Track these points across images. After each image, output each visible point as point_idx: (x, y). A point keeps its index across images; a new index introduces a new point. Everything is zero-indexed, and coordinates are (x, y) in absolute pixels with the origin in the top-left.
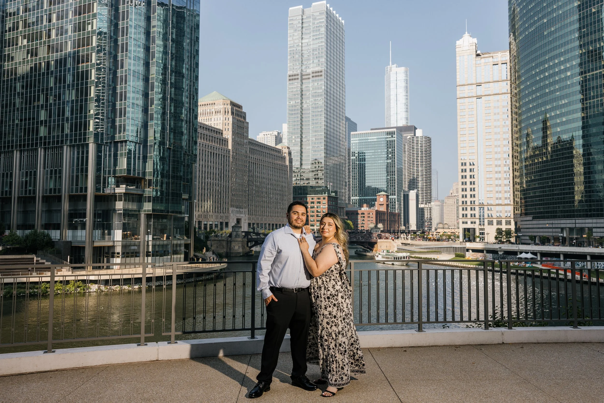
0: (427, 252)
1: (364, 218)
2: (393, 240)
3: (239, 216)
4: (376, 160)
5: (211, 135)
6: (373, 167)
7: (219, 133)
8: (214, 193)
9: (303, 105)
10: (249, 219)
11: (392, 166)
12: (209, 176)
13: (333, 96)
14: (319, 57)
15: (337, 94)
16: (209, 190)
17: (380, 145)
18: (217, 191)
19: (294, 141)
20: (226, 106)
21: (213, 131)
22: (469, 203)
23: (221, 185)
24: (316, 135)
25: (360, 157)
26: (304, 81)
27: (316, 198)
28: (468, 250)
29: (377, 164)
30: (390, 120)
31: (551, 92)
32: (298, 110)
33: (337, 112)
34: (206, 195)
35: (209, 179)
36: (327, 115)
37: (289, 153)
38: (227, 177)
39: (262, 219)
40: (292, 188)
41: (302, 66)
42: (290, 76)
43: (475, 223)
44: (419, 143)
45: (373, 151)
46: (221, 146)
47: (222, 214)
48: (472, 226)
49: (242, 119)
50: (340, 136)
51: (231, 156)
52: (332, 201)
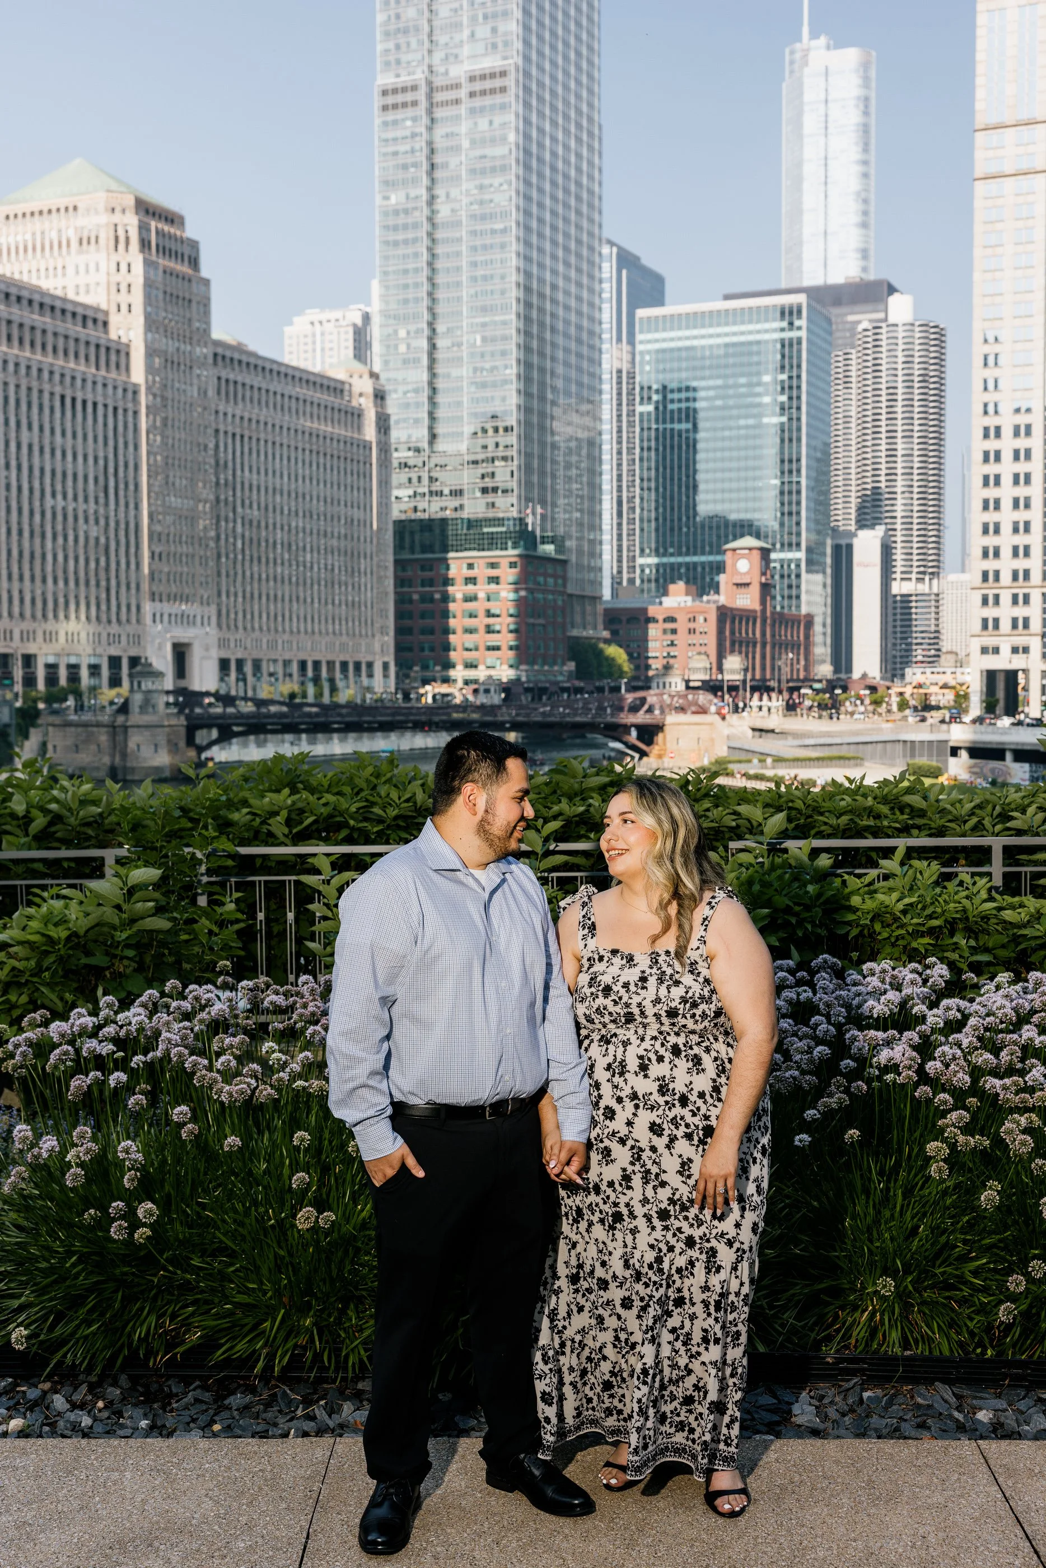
0: (818, 759)
1: (673, 637)
2: (724, 718)
3: (183, 634)
4: (731, 418)
5: (61, 330)
6: (719, 444)
7: (95, 321)
8: (81, 551)
9: (436, 207)
10: (223, 643)
11: (791, 440)
12: (59, 487)
13: (554, 169)
14: (495, 16)
15: (566, 162)
16: (60, 540)
17: (745, 359)
18: (92, 542)
19: (402, 348)
20: (117, 218)
21: (69, 316)
22: (1006, 578)
23: (107, 518)
24: (484, 325)
25: (670, 407)
26: (439, 113)
27: (482, 562)
28: (954, 751)
29: (734, 433)
30: (799, 258)
32: (416, 226)
33: (567, 235)
34: (49, 557)
35: (59, 497)
36: (527, 244)
37: (376, 396)
38: (131, 487)
39: (272, 645)
40: (391, 527)
41: (430, 52)
42: (385, 93)
43: (1026, 650)
44: (901, 347)
45: (719, 382)
46: (103, 372)
47: (114, 628)
48: (1017, 662)
49: (185, 269)
50: (579, 328)
51: (143, 411)
52: (546, 575)
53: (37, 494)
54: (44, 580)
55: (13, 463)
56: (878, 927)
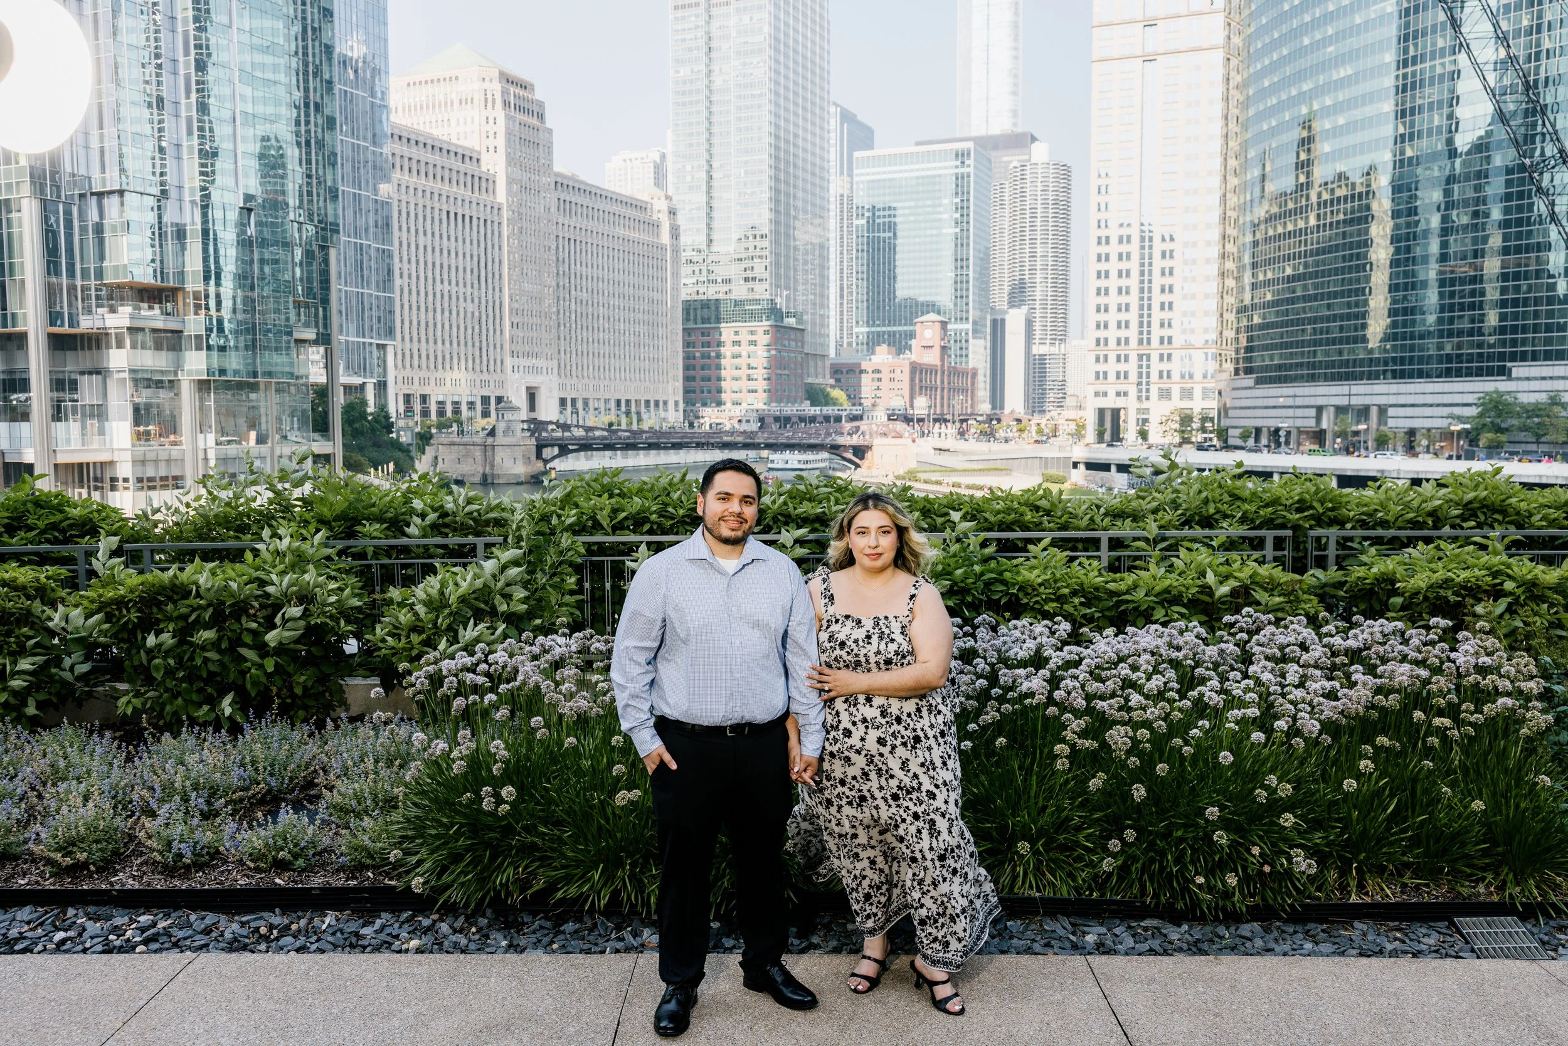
0: (979, 470)
1: (878, 383)
2: (914, 441)
3: (533, 380)
4: (920, 229)
5: (447, 165)
6: (912, 248)
7: (471, 158)
8: (462, 321)
9: (712, 78)
10: (562, 387)
11: (962, 245)
12: (445, 277)
13: (796, 51)
15: (804, 46)
16: (447, 314)
17: (930, 188)
18: (469, 315)
20: (487, 85)
21: (452, 154)
22: (1112, 343)
23: (480, 298)
24: (746, 162)
25: (878, 221)
26: (714, 12)
27: (745, 330)
28: (1075, 465)
29: (923, 239)
30: (969, 115)
31: (1317, 46)
32: (698, 91)
33: (805, 99)
34: (439, 326)
35: (446, 283)
36: (777, 105)
37: (670, 212)
38: (497, 276)
40: (680, 305)
43: (1126, 394)
44: (1040, 180)
45: (912, 204)
46: (476, 195)
47: (485, 376)
48: (1119, 403)
49: (534, 121)
50: (814, 164)
51: (505, 223)
52: (789, 340)
53: (430, 281)
54: (435, 342)
55: (413, 259)
56: (1021, 595)
